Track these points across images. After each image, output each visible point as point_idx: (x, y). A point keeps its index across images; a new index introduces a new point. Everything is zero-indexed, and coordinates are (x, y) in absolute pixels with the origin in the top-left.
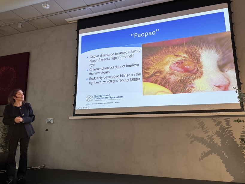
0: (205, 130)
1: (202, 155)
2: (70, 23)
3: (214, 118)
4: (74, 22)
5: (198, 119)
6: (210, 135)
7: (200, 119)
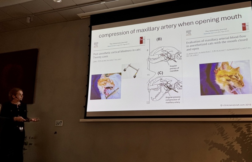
0: (224, 136)
2: (82, 19)
3: (235, 124)
4: (87, 17)
5: (217, 124)
6: (230, 142)
7: (220, 124)
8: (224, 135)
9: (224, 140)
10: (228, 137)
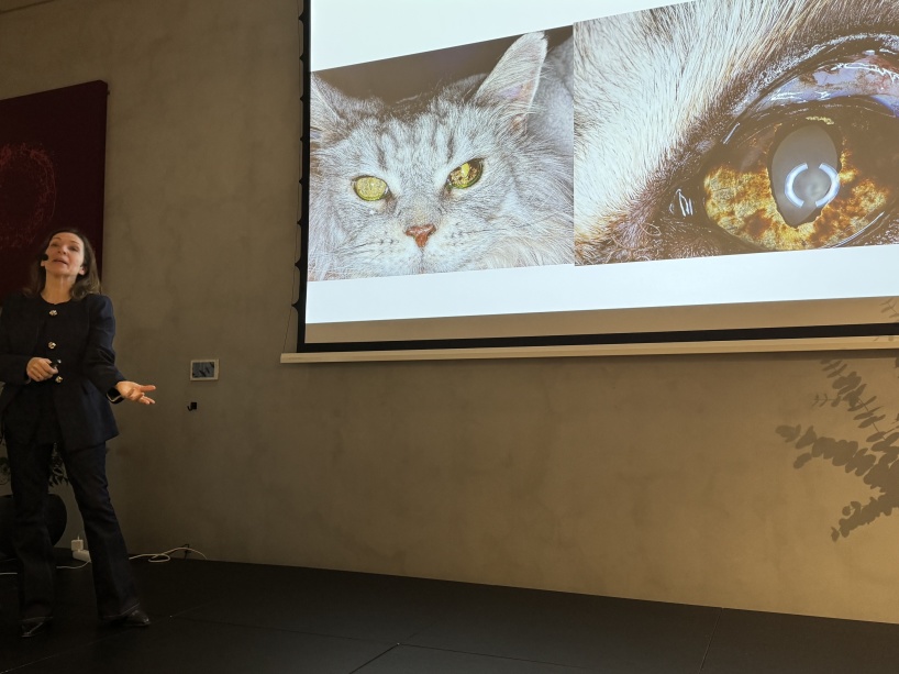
0: (863, 411)
1: (847, 518)
5: (833, 362)
6: (884, 433)
7: (844, 361)
8: (862, 405)
9: (862, 426)
10: (877, 414)
